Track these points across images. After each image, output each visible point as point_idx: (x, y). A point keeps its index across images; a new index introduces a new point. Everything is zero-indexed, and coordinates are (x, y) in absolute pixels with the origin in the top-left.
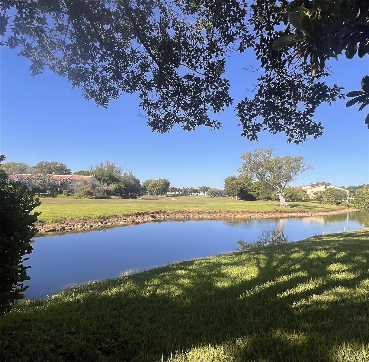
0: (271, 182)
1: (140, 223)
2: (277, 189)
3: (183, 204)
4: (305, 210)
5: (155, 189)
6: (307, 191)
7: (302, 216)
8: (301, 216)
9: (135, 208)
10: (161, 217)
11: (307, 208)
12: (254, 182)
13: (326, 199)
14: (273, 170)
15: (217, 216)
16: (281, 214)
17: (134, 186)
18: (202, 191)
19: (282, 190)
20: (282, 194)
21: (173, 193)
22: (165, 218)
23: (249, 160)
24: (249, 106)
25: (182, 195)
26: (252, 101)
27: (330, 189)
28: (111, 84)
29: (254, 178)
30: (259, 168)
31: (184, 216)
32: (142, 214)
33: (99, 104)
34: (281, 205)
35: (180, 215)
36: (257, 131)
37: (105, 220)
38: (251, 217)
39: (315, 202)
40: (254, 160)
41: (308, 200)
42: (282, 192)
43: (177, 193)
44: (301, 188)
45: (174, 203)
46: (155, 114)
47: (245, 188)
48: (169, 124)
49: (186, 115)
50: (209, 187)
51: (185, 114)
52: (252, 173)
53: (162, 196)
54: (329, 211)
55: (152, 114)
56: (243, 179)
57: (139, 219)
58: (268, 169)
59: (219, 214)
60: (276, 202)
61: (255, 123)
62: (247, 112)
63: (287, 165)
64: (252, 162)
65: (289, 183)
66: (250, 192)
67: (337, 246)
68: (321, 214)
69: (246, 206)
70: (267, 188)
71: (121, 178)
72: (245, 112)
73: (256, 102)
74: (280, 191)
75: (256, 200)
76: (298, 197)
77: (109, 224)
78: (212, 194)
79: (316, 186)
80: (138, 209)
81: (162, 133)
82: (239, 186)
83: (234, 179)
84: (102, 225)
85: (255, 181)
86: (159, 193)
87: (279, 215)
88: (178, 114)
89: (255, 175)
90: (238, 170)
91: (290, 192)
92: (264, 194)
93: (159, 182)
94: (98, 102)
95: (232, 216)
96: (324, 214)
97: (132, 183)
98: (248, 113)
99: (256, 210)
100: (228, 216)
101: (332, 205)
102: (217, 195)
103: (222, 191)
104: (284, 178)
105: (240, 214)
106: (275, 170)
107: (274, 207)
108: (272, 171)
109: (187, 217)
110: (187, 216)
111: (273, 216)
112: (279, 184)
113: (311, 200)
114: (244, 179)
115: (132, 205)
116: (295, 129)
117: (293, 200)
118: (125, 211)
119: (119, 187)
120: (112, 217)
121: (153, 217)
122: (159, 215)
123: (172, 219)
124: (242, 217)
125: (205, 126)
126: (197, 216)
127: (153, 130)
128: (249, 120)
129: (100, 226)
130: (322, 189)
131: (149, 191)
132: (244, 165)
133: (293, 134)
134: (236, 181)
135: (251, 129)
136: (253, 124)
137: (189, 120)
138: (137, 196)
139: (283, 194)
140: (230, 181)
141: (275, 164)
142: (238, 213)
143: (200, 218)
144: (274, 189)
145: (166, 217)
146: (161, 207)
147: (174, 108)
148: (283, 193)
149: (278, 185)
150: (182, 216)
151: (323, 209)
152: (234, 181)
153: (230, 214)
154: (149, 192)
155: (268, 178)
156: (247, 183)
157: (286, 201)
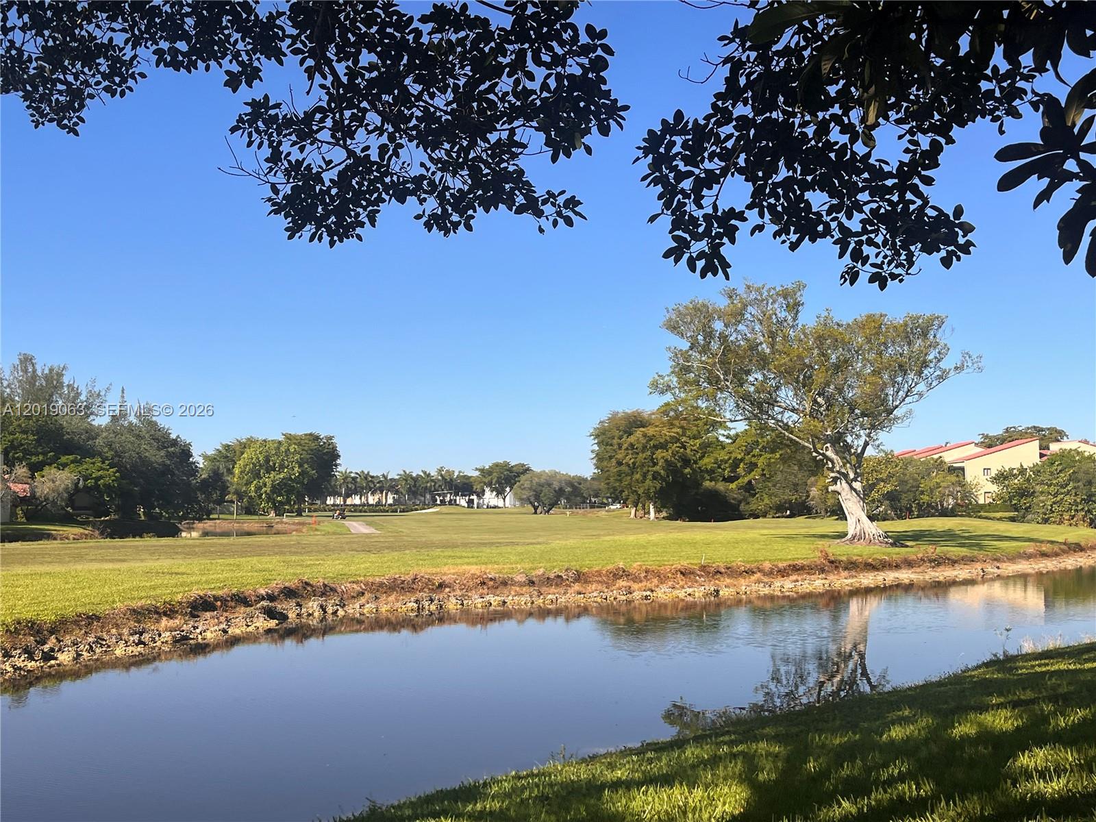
0: (801, 435)
1: (207, 645)
2: (830, 466)
3: (406, 548)
4: (955, 551)
5: (265, 485)
6: (963, 469)
7: (941, 578)
8: (939, 583)
9: (181, 579)
10: (309, 615)
11: (962, 546)
12: (728, 437)
13: (1049, 503)
14: (810, 377)
15: (569, 597)
16: (853, 577)
17: (163, 473)
18: (490, 484)
19: (855, 468)
20: (855, 485)
21: (356, 500)
22: (330, 618)
23: (700, 337)
24: (689, 140)
25: (400, 507)
26: (702, 122)
27: (1063, 455)
28: (98, 33)
29: (728, 415)
30: (748, 373)
31: (416, 602)
32: (219, 603)
33: (42, 115)
34: (849, 536)
35: (397, 601)
36: (725, 240)
37: (44, 643)
38: (721, 593)
39: (998, 515)
40: (723, 338)
41: (968, 508)
42: (852, 476)
43: (372, 500)
44: (936, 457)
45: (366, 546)
46: (299, 163)
47: (686, 462)
48: (362, 206)
49: (433, 168)
50: (523, 465)
51: (429, 164)
52: (719, 395)
53: (299, 515)
54: (1056, 555)
55: (286, 163)
56: (676, 422)
57: (208, 629)
58: (787, 374)
59: (577, 587)
60: (829, 525)
61: (715, 207)
62: (685, 166)
63: (872, 356)
64: (715, 345)
65: (882, 436)
66: (713, 483)
67: (1064, 689)
68: (1023, 566)
69: (693, 544)
70: (783, 459)
71: (98, 435)
72: (677, 166)
73: (719, 124)
74: (843, 470)
75: (741, 517)
76: (925, 498)
77: (65, 658)
78: (537, 497)
79: (1004, 446)
80: (198, 583)
81: (332, 244)
82: (659, 454)
83: (635, 422)
84: (31, 665)
85: (732, 433)
86: (288, 502)
87: (842, 581)
88: (400, 162)
89: (731, 404)
90: (655, 385)
91: (890, 476)
92: (773, 490)
93: (283, 449)
94: (37, 109)
95: (637, 595)
96: (1036, 567)
97: (153, 459)
98: (689, 168)
99: (738, 561)
100: (616, 594)
101: (1073, 528)
102: (563, 501)
103: (586, 480)
104: (857, 411)
105: (670, 583)
106: (819, 378)
107: (821, 543)
108: (807, 383)
109: (433, 607)
110: (432, 600)
111: (817, 584)
112: (838, 440)
113: (982, 507)
114: (684, 423)
115: (165, 563)
116: (870, 228)
117: (903, 513)
118: (135, 594)
119: (90, 483)
120: (76, 623)
121: (270, 613)
122: (299, 605)
123: (360, 622)
124: (681, 594)
125: (515, 213)
126: (476, 602)
127: (293, 231)
128: (693, 197)
129: (20, 669)
130: (1026, 455)
131: (237, 493)
132: (681, 361)
133: (865, 248)
134: (645, 435)
135: (701, 230)
136: (710, 210)
137: (448, 188)
138: (181, 519)
139: (857, 485)
140: (617, 433)
141: (816, 352)
142: (662, 578)
143: (492, 608)
144: (818, 466)
145: (335, 613)
146: (307, 566)
147: (381, 135)
148: (855, 480)
149: (833, 445)
150: (406, 605)
151: (1030, 548)
152: (639, 433)
153: (624, 584)
154: (240, 498)
155: (790, 418)
156: (698, 442)
157: (872, 518)
